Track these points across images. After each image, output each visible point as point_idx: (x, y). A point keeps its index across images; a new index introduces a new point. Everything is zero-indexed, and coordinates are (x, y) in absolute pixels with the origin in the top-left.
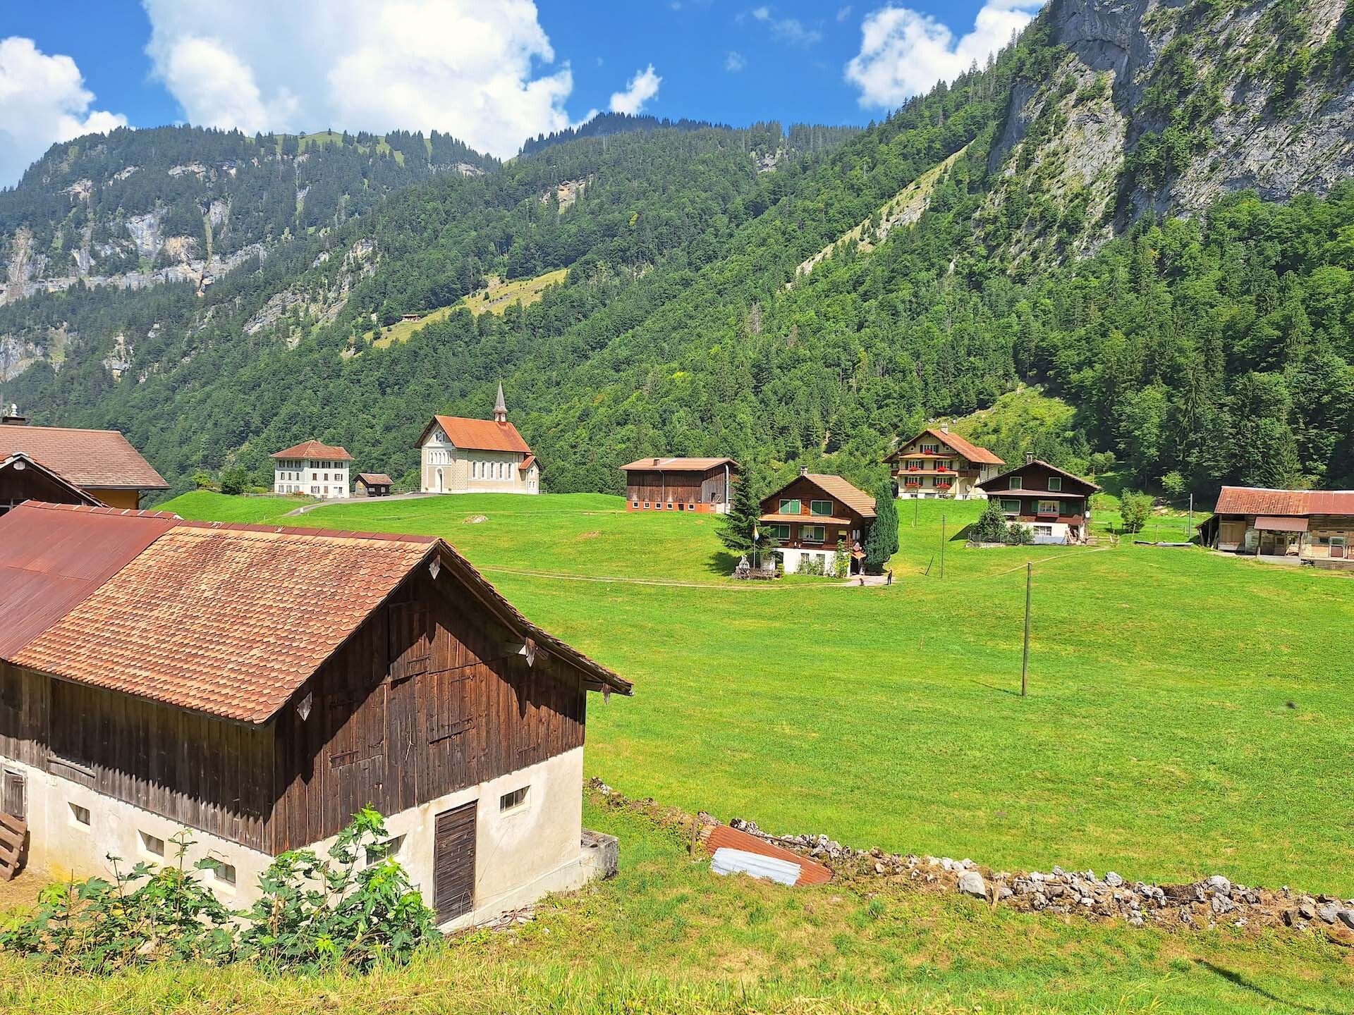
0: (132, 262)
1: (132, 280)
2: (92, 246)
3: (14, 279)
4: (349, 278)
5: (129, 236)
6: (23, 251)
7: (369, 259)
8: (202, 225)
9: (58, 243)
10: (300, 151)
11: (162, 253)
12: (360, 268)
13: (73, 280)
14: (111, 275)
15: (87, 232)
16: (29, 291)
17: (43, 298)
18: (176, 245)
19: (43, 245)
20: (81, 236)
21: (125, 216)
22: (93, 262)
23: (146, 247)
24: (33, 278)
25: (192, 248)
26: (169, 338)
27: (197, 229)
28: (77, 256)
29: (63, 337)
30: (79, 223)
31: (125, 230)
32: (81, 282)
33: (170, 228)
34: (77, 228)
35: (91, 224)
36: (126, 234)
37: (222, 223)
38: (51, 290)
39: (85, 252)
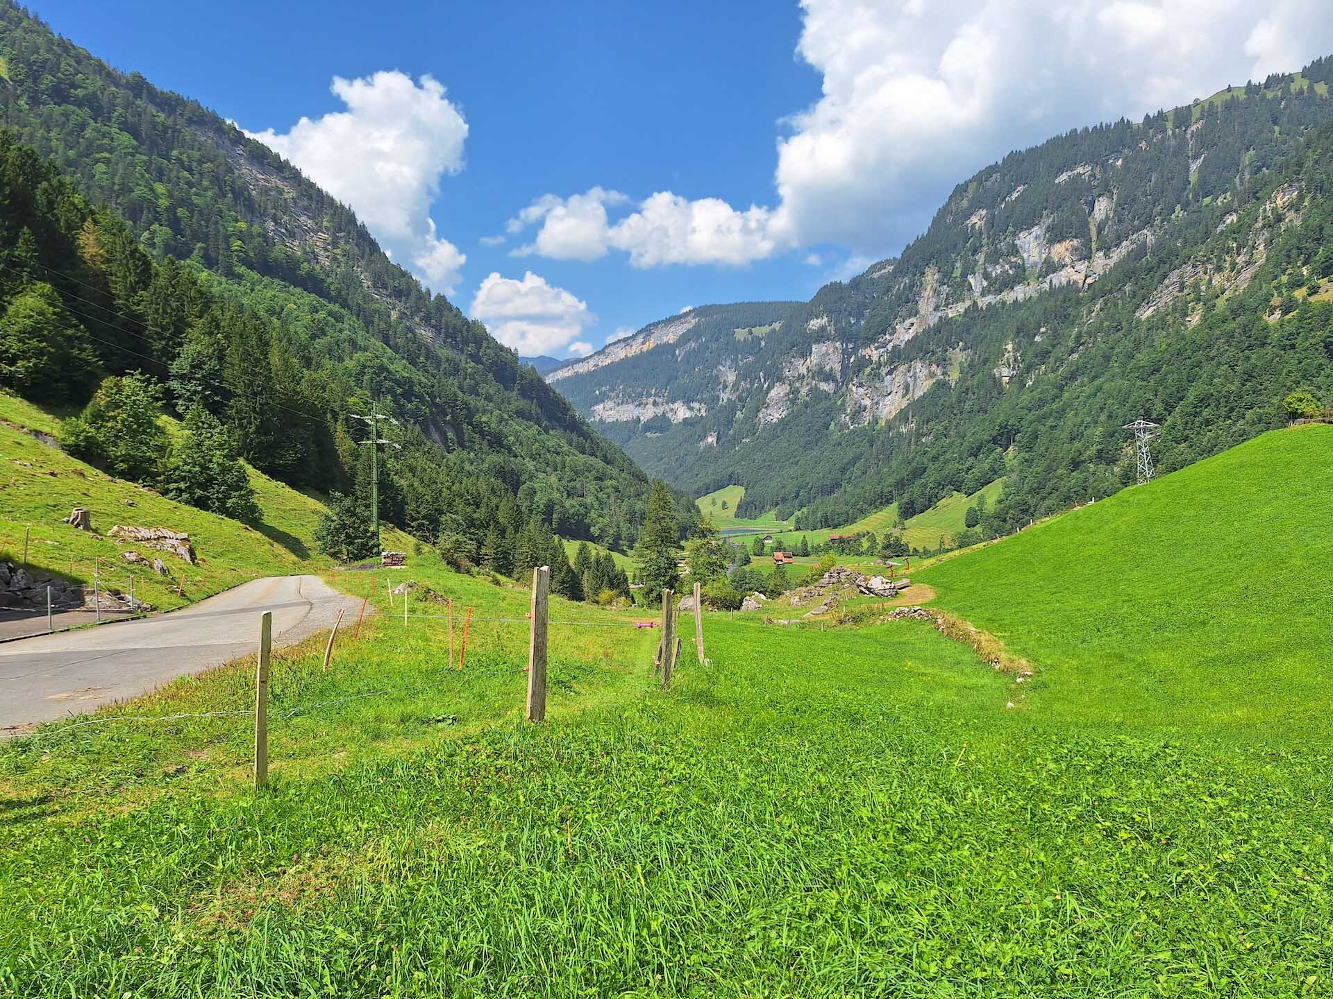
0: (1020, 276)
1: (1019, 293)
2: (985, 269)
3: (922, 312)
4: (1266, 234)
5: (1018, 251)
6: (929, 286)
7: (1294, 206)
8: (1087, 223)
9: (957, 273)
10: (1193, 120)
11: (1048, 261)
12: (1279, 219)
13: (968, 303)
14: (1001, 292)
15: (981, 257)
16: (933, 320)
17: (945, 322)
18: (1061, 250)
19: (946, 278)
20: (976, 261)
21: (1014, 234)
22: (985, 283)
23: (1031, 259)
24: (936, 308)
25: (1076, 249)
26: (1056, 339)
27: (1081, 231)
28: (972, 281)
29: (959, 356)
30: (975, 251)
31: (1014, 246)
32: (975, 303)
33: (1055, 235)
34: (973, 255)
35: (985, 249)
36: (1014, 250)
37: (1107, 217)
38: (950, 316)
39: (979, 276)
